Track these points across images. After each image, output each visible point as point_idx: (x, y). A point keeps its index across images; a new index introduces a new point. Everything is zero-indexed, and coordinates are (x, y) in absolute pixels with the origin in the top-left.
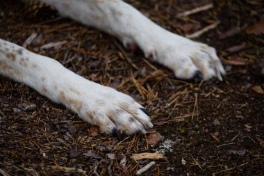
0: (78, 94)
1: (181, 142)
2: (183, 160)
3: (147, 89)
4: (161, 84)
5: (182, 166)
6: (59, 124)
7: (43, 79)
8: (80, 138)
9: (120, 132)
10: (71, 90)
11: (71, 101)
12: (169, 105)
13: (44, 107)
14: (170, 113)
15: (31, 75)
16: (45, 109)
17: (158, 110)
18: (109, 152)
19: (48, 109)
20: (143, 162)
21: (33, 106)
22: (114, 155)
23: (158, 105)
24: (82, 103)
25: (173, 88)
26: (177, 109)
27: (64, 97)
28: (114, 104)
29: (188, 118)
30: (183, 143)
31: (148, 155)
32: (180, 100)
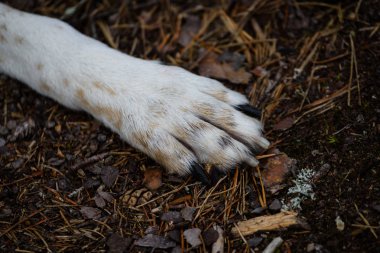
0: (112, 93)
1: (332, 169)
2: (339, 221)
3: (253, 34)
4: (281, 16)
5: (338, 234)
6: (83, 167)
7: (40, 67)
8: (127, 197)
9: (205, 171)
10: (97, 85)
11: (100, 110)
12: (299, 70)
13: (50, 125)
14: (304, 94)
15: (15, 58)
16: (53, 129)
17: (280, 87)
18: (188, 226)
19: (59, 129)
20: (258, 240)
21: (29, 124)
22: (198, 231)
23: (278, 76)
24: (121, 113)
25: (305, 24)
26: (317, 77)
27: (85, 102)
28: (186, 110)
29: (341, 98)
30: (335, 172)
31: (267, 222)
32: (322, 53)
